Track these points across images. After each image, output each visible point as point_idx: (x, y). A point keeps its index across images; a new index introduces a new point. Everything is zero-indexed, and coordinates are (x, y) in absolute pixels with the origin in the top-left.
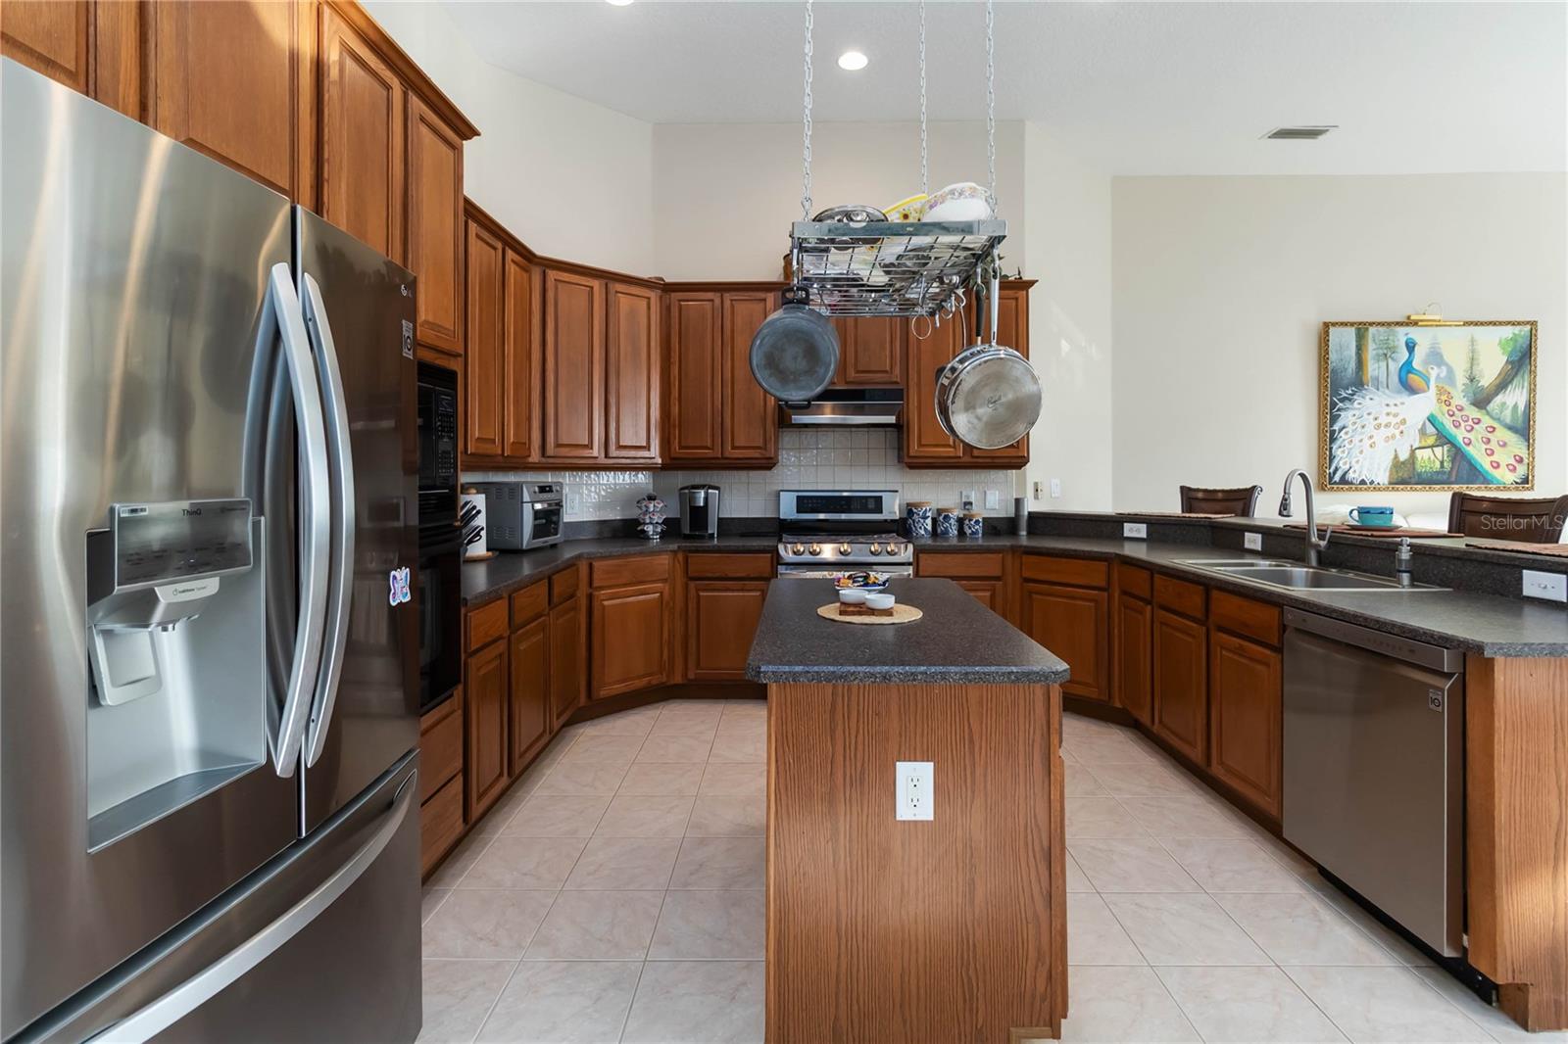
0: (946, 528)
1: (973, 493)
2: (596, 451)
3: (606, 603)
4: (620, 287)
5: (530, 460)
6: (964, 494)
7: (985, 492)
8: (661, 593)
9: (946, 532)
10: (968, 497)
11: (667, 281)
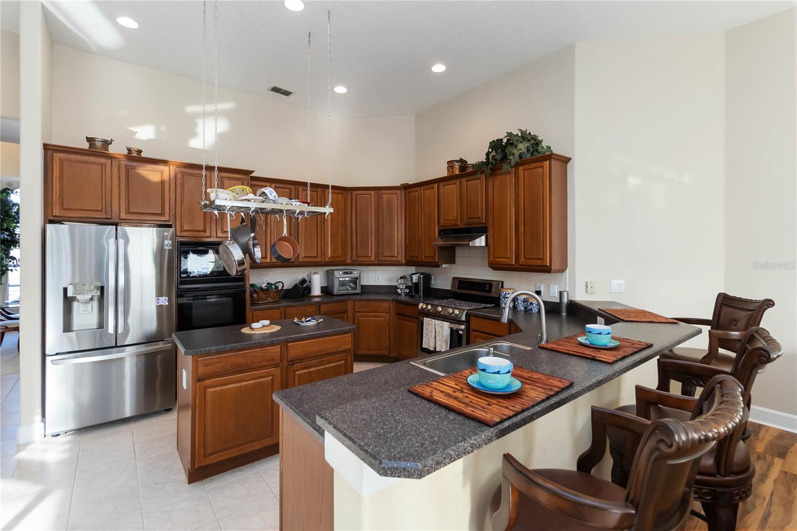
0: (531, 308)
1: (543, 285)
2: (373, 259)
3: (360, 318)
4: (383, 192)
5: (347, 262)
6: (538, 285)
7: (549, 286)
8: (385, 317)
9: (531, 310)
10: (539, 287)
11: (410, 184)
